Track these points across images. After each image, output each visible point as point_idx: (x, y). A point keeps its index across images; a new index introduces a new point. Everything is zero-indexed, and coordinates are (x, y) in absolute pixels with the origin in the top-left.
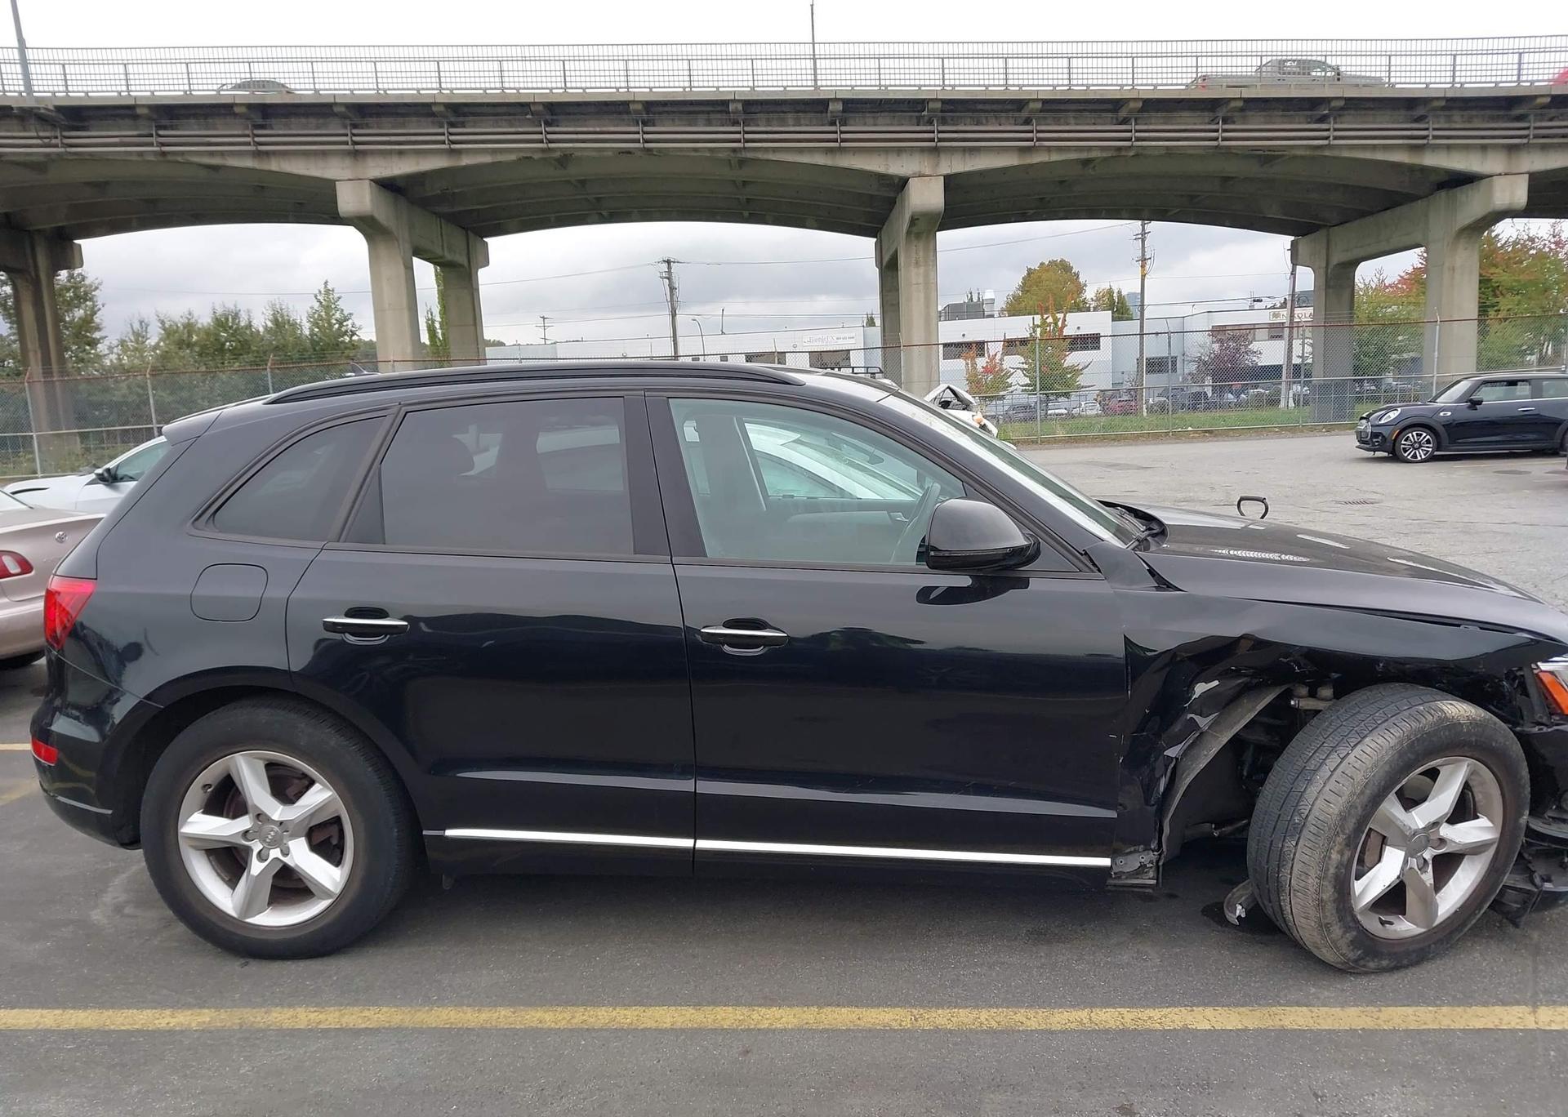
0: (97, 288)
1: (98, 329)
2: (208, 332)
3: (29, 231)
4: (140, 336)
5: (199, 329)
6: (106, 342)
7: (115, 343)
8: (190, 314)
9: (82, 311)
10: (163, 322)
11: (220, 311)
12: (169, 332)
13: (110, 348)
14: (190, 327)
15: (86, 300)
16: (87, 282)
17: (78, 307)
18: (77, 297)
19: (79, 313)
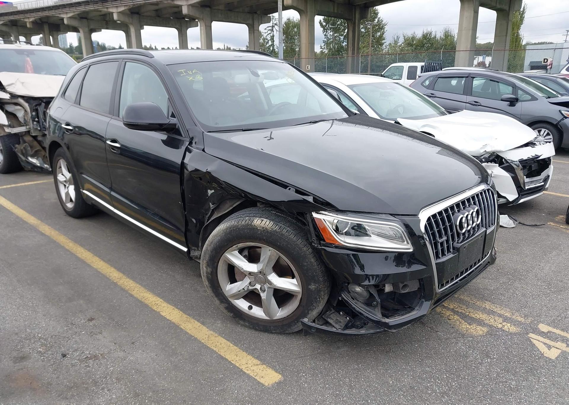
0: (386, 25)
1: (384, 39)
2: (419, 40)
3: (355, 5)
4: (396, 42)
5: (417, 39)
6: (385, 44)
7: (388, 44)
8: (414, 33)
9: (380, 33)
10: (404, 37)
11: (425, 32)
12: (406, 40)
13: (386, 46)
14: (413, 38)
15: (382, 29)
16: (383, 23)
17: (379, 32)
18: (379, 28)
19: (379, 34)
